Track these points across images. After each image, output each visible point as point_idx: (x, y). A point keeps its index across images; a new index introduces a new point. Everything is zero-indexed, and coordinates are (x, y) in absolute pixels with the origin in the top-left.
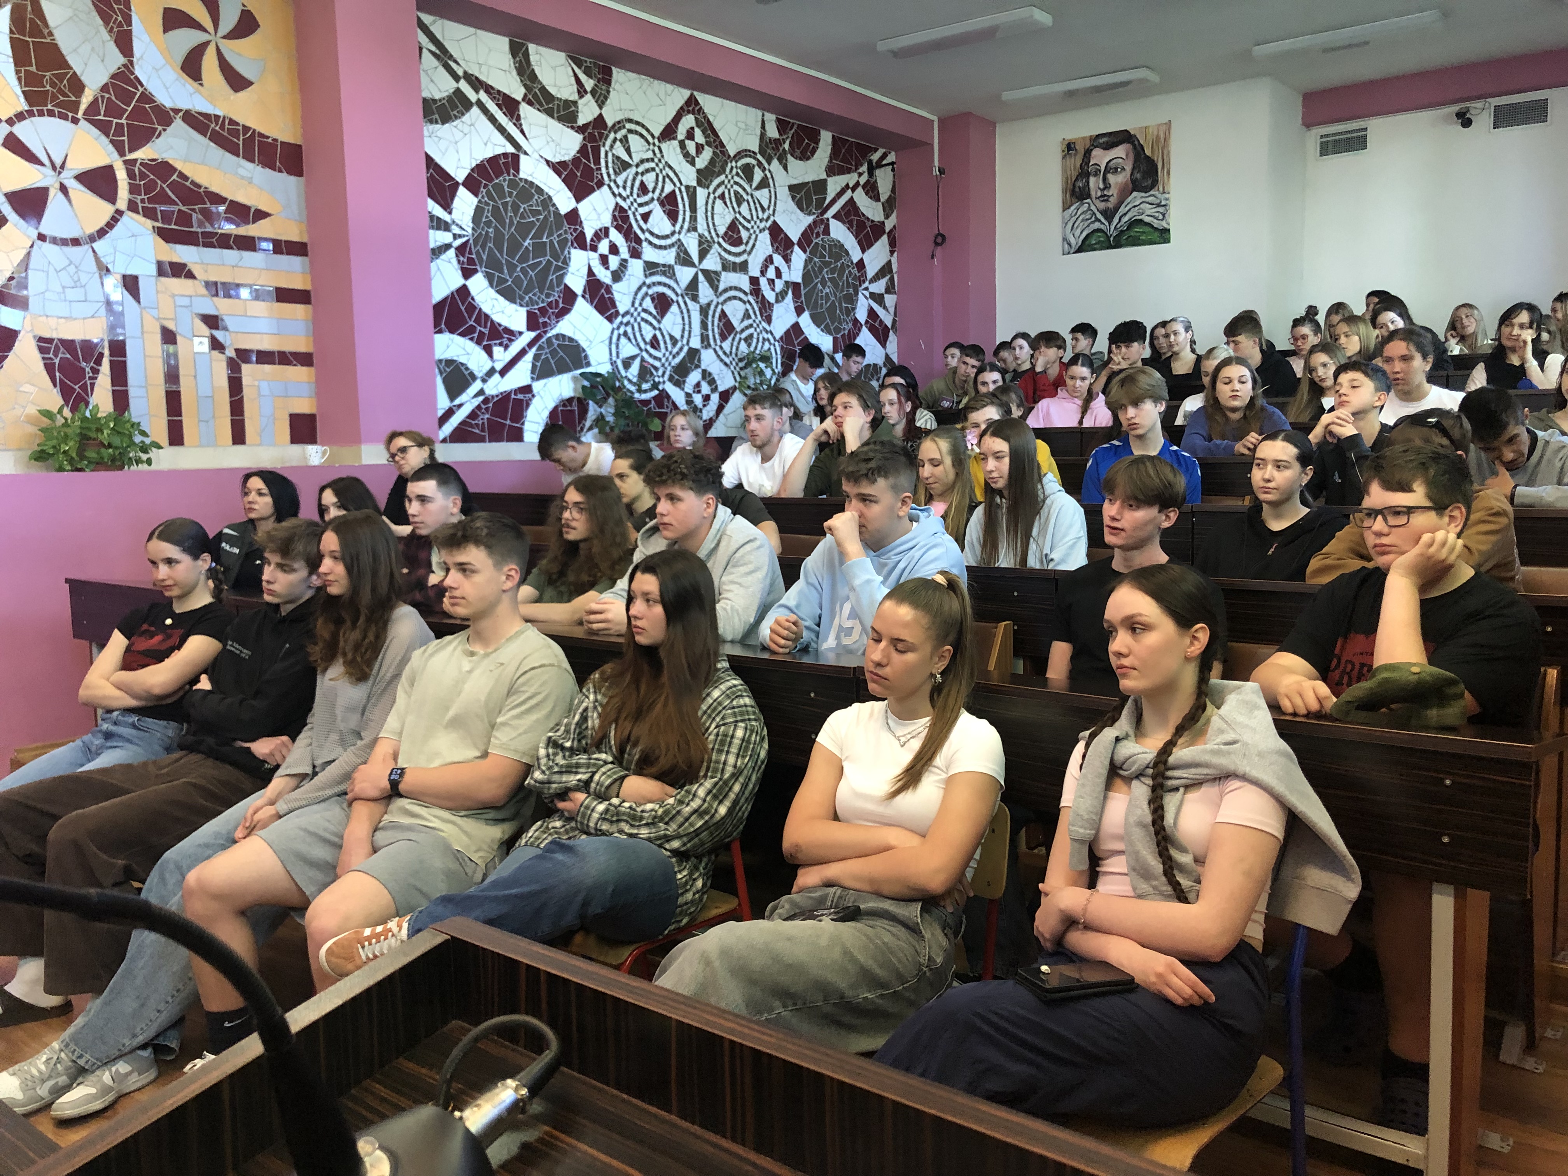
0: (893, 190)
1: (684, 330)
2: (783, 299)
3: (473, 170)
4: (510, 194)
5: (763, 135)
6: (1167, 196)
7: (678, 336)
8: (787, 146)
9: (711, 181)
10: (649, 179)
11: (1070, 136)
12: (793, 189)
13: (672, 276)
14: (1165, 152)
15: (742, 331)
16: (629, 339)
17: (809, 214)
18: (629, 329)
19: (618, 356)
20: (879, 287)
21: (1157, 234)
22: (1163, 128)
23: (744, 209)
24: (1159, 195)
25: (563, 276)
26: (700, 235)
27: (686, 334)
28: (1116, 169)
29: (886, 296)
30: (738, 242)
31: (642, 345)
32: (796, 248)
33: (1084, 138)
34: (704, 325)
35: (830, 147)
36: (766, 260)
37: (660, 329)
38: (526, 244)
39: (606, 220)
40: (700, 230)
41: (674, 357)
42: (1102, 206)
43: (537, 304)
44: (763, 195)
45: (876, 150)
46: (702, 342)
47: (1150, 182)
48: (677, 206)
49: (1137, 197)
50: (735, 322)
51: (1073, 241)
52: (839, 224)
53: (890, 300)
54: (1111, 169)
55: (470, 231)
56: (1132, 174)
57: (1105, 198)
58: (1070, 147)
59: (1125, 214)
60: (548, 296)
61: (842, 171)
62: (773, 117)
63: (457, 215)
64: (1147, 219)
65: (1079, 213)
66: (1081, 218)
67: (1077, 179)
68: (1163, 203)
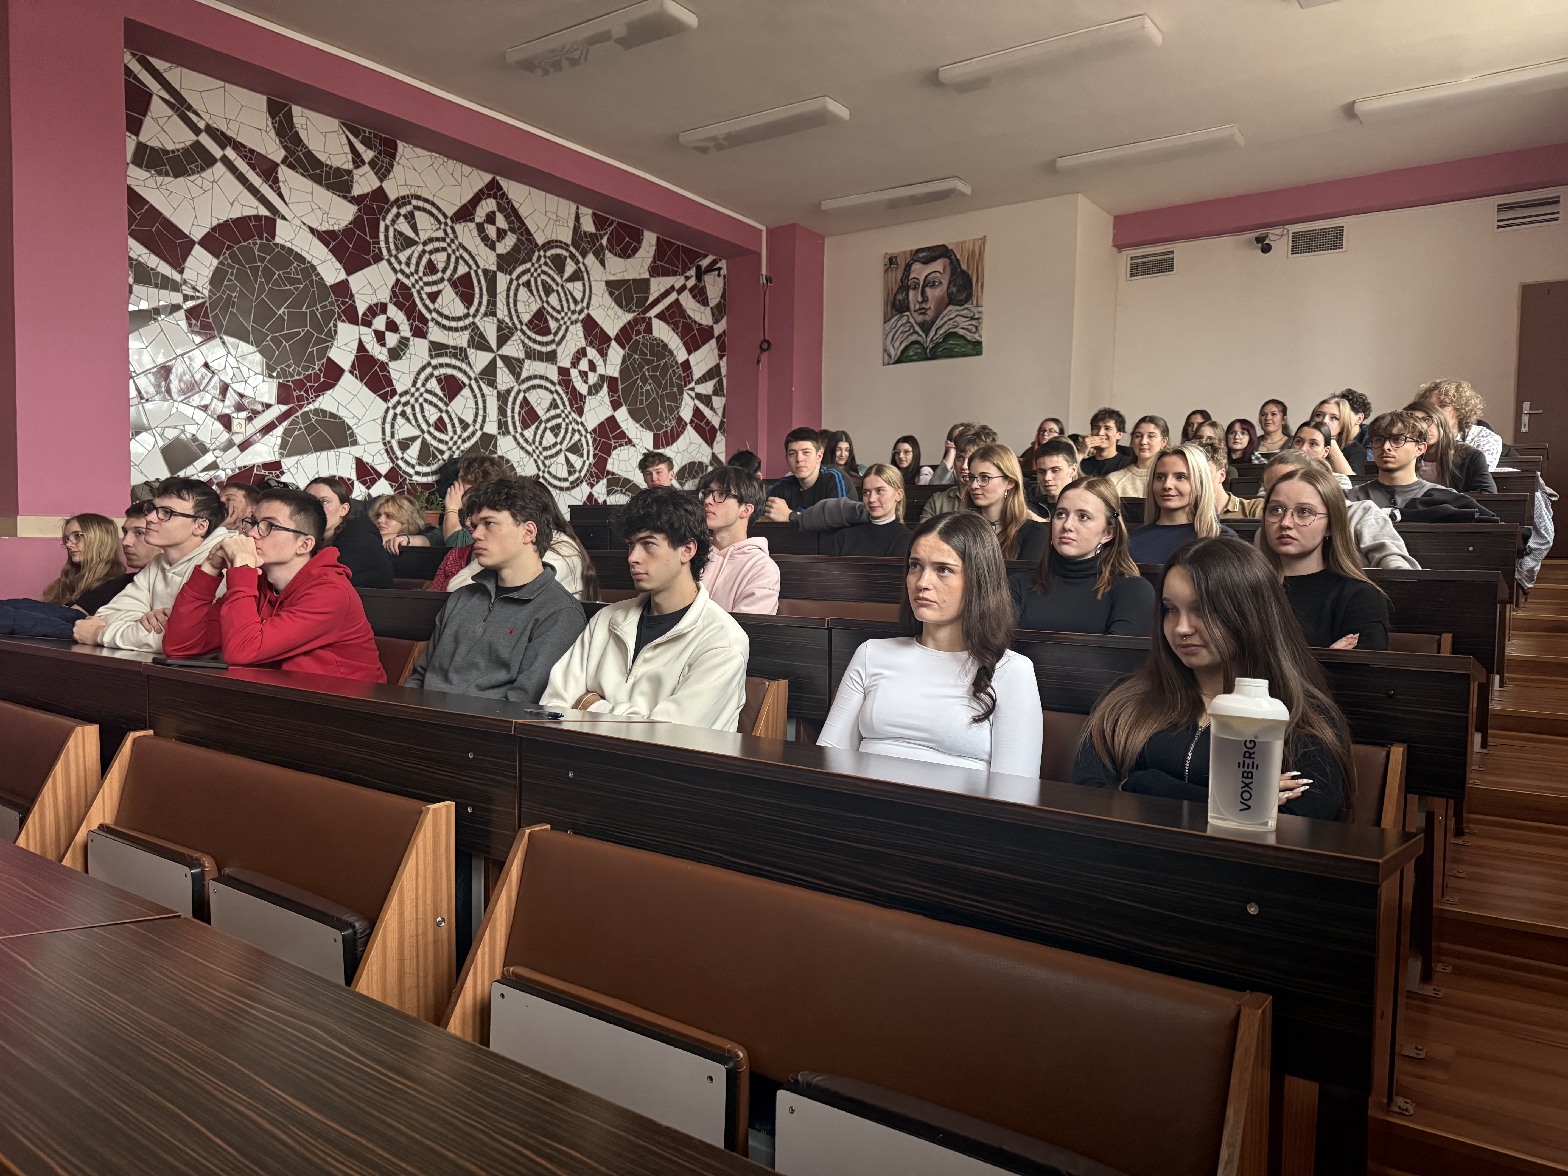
0: (723, 296)
1: (476, 415)
2: (597, 392)
3: (213, 229)
4: (262, 260)
5: (577, 229)
6: (980, 309)
7: (470, 420)
8: (604, 241)
9: (514, 268)
10: (440, 259)
11: (893, 250)
12: (608, 283)
13: (465, 358)
14: (980, 267)
15: (548, 420)
16: (408, 420)
17: (630, 311)
18: (408, 410)
19: (393, 436)
20: (707, 388)
21: (970, 346)
22: (978, 244)
23: (553, 299)
24: (973, 309)
25: (327, 349)
26: (498, 320)
27: (480, 419)
28: (934, 282)
29: (714, 398)
30: (546, 331)
31: (424, 426)
32: (614, 344)
33: (905, 252)
34: (502, 411)
35: (654, 248)
36: (578, 352)
37: (447, 412)
38: (280, 312)
39: (384, 295)
40: (500, 315)
41: (464, 441)
42: (920, 318)
43: (292, 376)
44: (576, 288)
45: (705, 256)
46: (500, 427)
47: (964, 295)
48: (473, 289)
49: (952, 310)
50: (540, 412)
51: (892, 352)
52: (663, 324)
53: (718, 402)
54: (929, 283)
55: (206, 293)
56: (948, 288)
57: (923, 311)
58: (892, 261)
59: (940, 327)
60: (306, 368)
61: (666, 273)
62: (590, 211)
63: (188, 274)
64: (961, 332)
65: (899, 324)
66: (900, 330)
67: (897, 292)
68: (976, 316)
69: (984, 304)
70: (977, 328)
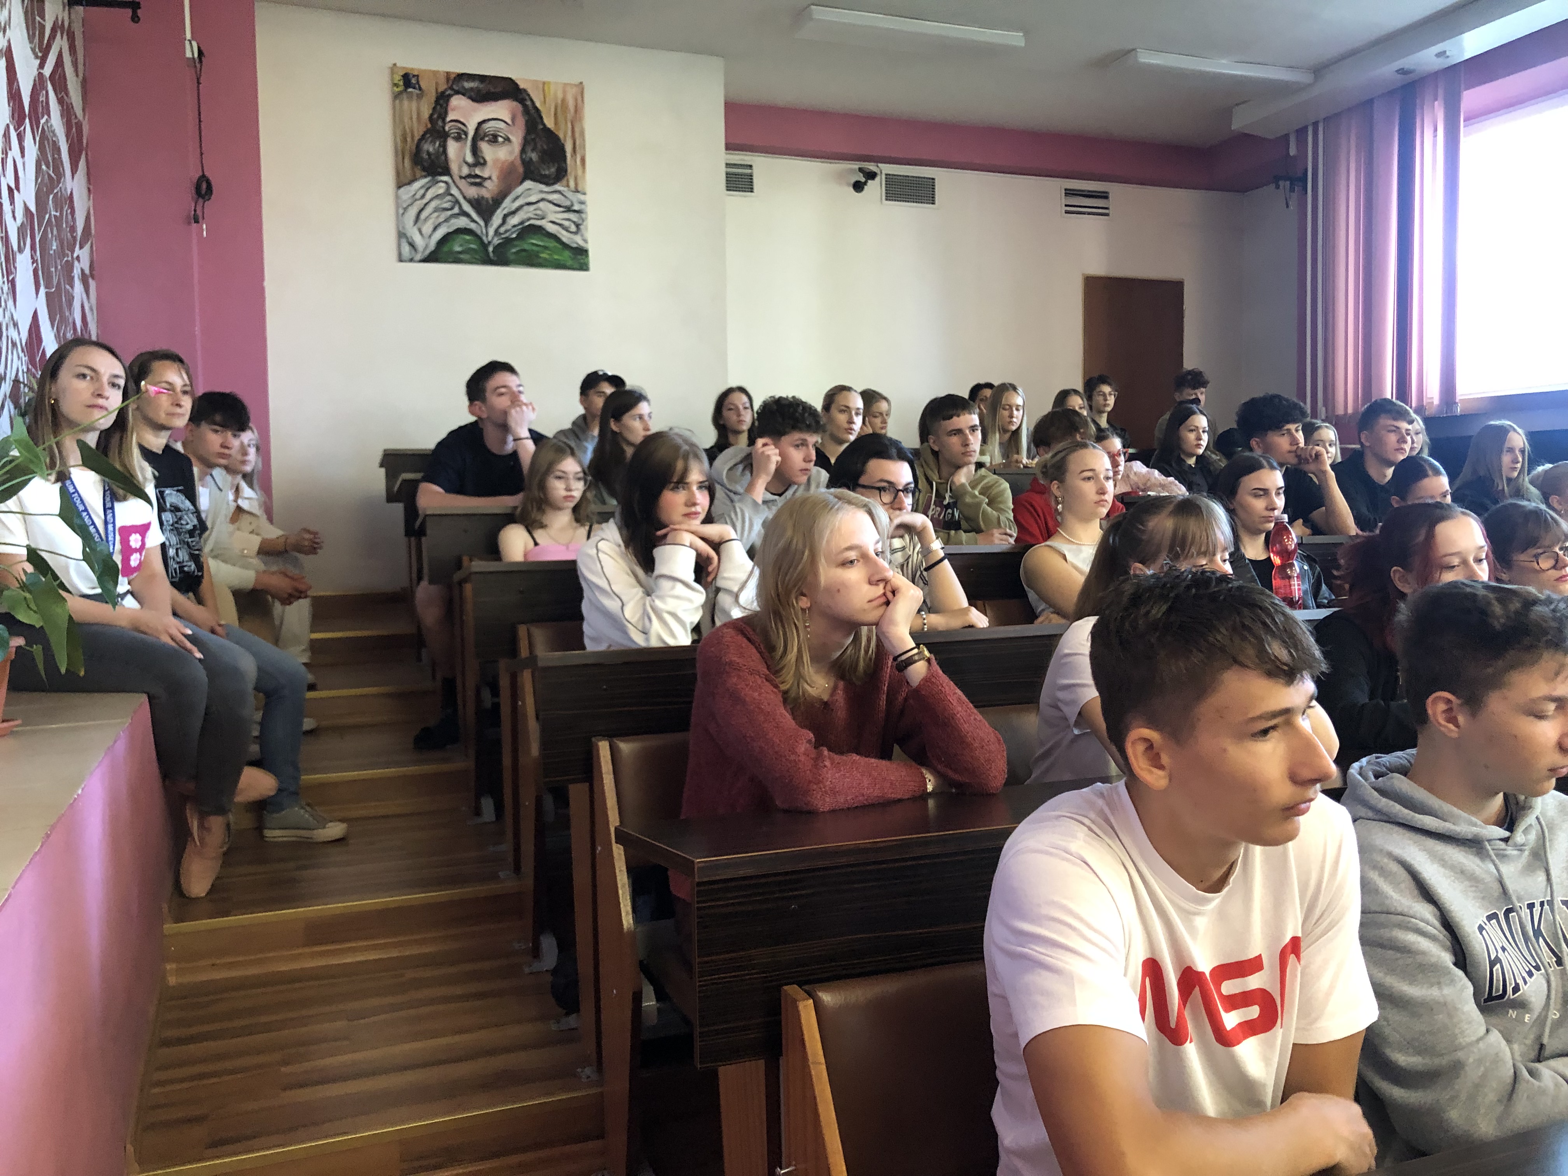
2: (24, 244)
6: (582, 197)
11: (409, 63)
14: (577, 130)
21: (567, 253)
22: (572, 92)
24: (570, 195)
28: (495, 136)
29: (90, 279)
32: (28, 125)
33: (435, 73)
42: (473, 192)
47: (553, 170)
49: (531, 189)
51: (418, 240)
54: (486, 135)
56: (523, 151)
58: (408, 82)
59: (513, 213)
64: (551, 228)
65: (430, 195)
66: (433, 204)
67: (423, 138)
68: (576, 207)
69: (588, 190)
70: (578, 226)
